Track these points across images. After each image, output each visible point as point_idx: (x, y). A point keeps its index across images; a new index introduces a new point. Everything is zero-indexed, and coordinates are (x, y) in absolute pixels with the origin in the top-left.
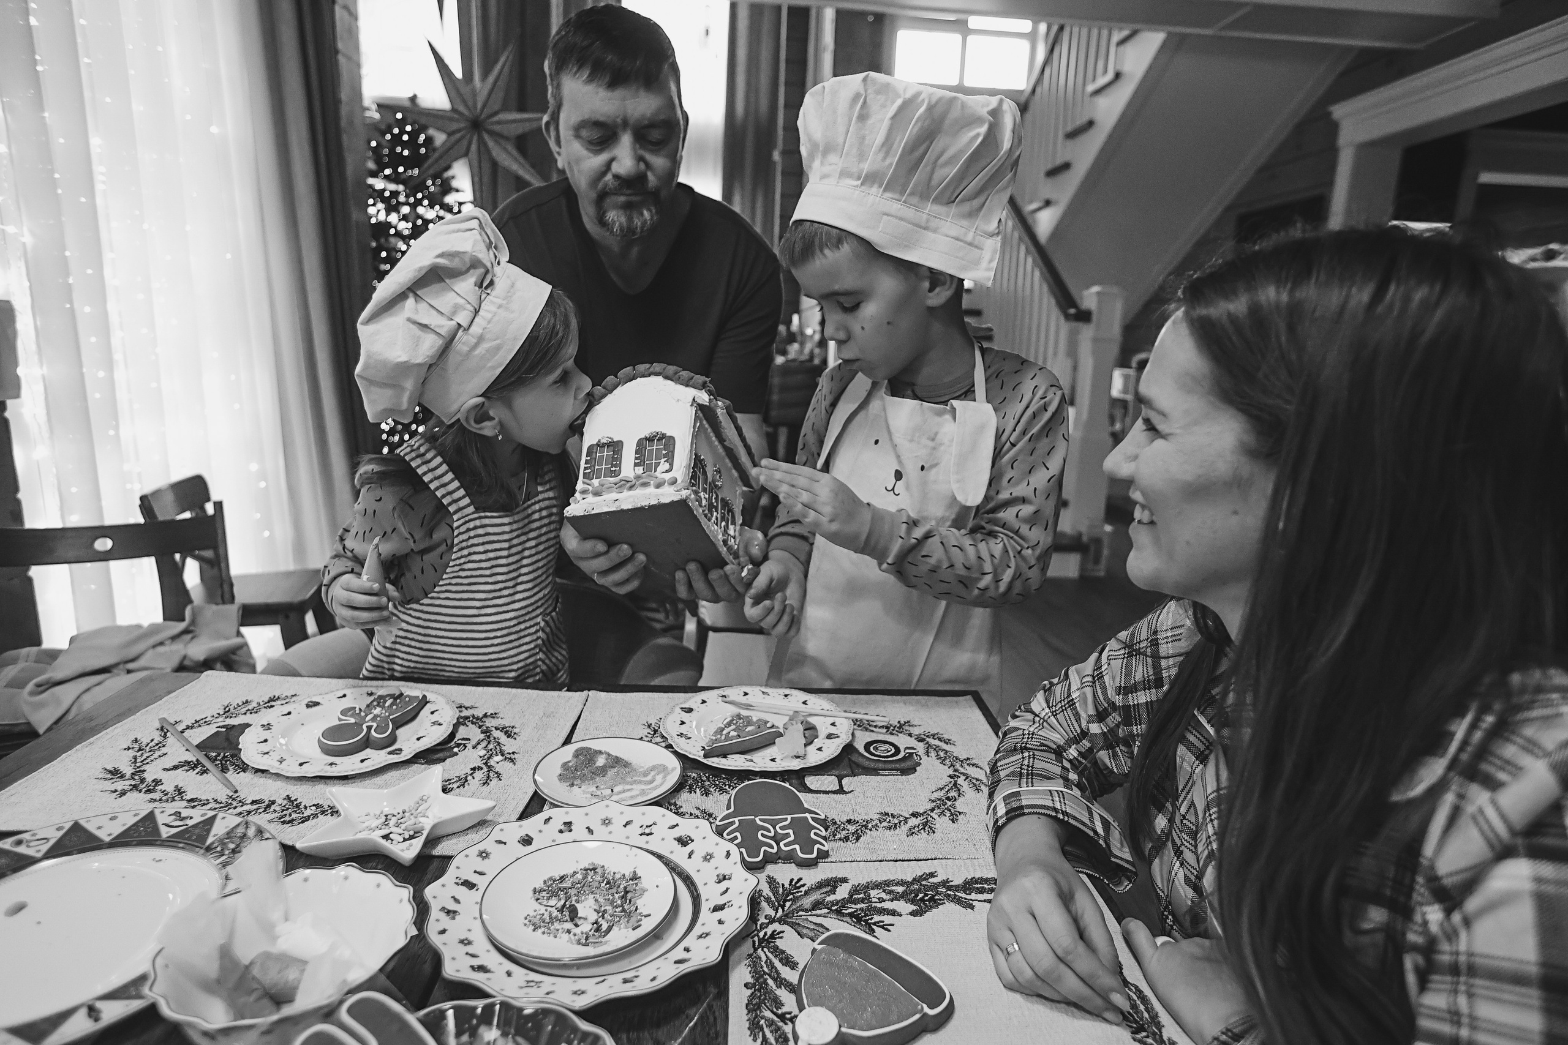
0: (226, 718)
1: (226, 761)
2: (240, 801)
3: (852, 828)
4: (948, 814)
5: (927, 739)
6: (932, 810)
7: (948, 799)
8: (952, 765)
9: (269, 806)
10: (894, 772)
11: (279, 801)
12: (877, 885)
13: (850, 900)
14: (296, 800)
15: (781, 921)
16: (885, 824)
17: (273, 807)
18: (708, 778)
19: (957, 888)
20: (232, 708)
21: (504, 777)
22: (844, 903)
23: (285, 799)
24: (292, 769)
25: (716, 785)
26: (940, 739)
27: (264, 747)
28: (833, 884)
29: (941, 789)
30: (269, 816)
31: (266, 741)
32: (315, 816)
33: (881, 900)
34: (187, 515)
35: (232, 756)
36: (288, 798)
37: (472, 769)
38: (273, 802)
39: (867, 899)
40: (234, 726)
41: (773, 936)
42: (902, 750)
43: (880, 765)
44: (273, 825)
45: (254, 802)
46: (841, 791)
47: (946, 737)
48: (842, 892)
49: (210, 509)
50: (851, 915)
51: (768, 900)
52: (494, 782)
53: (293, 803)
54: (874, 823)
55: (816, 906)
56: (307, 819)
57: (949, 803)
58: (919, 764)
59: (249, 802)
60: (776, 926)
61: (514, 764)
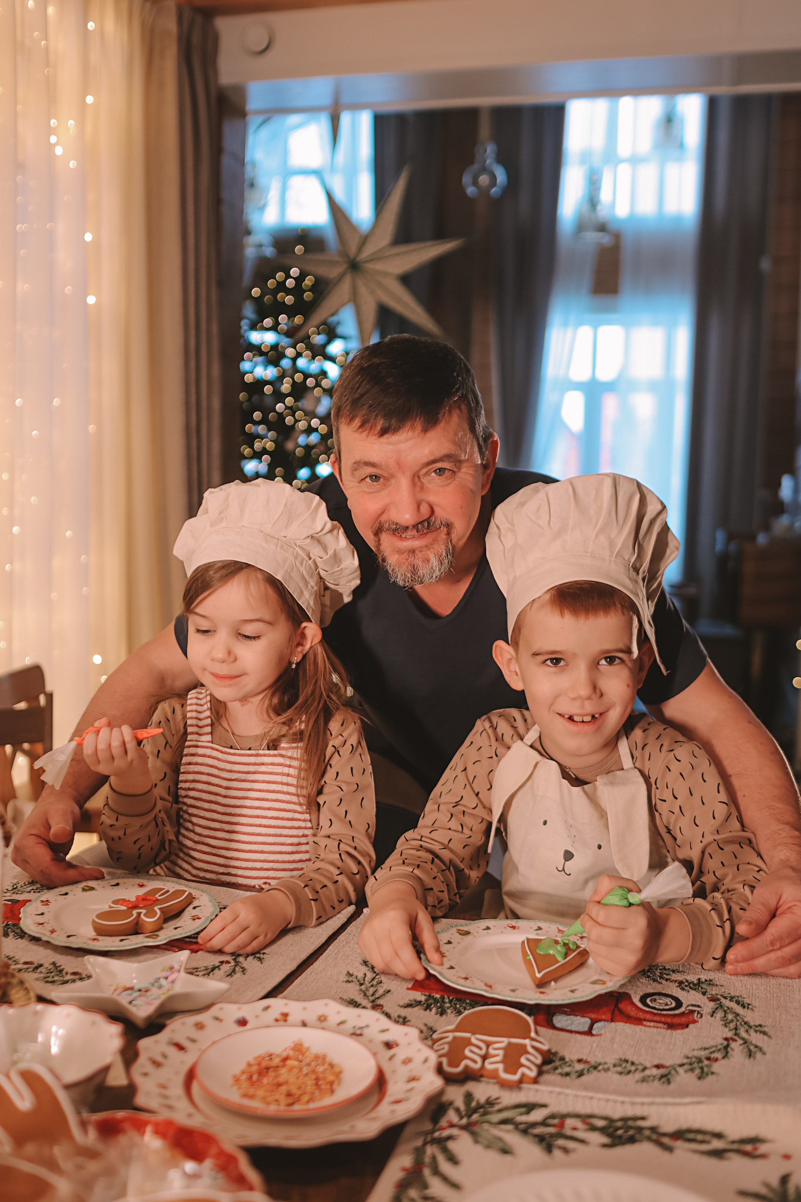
0: (13, 893)
1: (8, 929)
2: (14, 961)
3: (579, 1067)
4: (698, 1071)
5: (723, 1000)
6: (681, 1065)
7: (708, 1059)
8: (736, 1029)
9: (37, 968)
10: (660, 1025)
11: (46, 965)
12: (577, 1116)
13: (544, 1123)
14: (60, 966)
15: (463, 1128)
16: (619, 1069)
17: (40, 969)
18: (450, 1002)
19: (665, 1135)
20: (19, 885)
21: (249, 972)
22: (534, 1125)
23: (51, 964)
24: (60, 940)
25: (455, 1008)
26: (738, 1002)
27: (40, 919)
28: (530, 1107)
29: (705, 1049)
30: (36, 975)
31: (42, 914)
32: (74, 981)
33: (575, 1129)
34: (22, 706)
35: (14, 925)
36: (54, 964)
37: (220, 962)
38: (41, 965)
39: (562, 1125)
40: (19, 901)
41: (450, 1138)
42: (684, 1006)
43: (648, 1017)
44: (37, 983)
45: (26, 963)
46: (589, 1032)
47: (747, 1001)
48: (537, 1116)
49: (42, 700)
50: (536, 1136)
51: (457, 1110)
52: (238, 975)
53: (58, 970)
54: (606, 1066)
55: (504, 1122)
56: (66, 982)
57: (706, 1062)
58: (695, 1022)
59: (22, 961)
60: (454, 1131)
61: (262, 963)
